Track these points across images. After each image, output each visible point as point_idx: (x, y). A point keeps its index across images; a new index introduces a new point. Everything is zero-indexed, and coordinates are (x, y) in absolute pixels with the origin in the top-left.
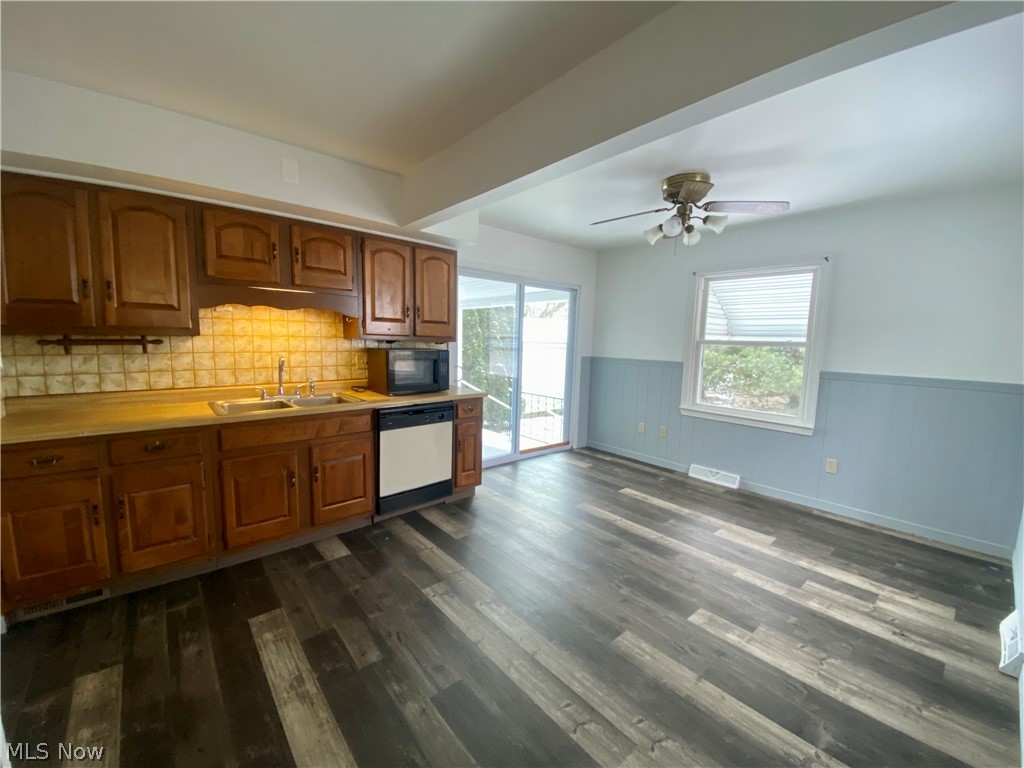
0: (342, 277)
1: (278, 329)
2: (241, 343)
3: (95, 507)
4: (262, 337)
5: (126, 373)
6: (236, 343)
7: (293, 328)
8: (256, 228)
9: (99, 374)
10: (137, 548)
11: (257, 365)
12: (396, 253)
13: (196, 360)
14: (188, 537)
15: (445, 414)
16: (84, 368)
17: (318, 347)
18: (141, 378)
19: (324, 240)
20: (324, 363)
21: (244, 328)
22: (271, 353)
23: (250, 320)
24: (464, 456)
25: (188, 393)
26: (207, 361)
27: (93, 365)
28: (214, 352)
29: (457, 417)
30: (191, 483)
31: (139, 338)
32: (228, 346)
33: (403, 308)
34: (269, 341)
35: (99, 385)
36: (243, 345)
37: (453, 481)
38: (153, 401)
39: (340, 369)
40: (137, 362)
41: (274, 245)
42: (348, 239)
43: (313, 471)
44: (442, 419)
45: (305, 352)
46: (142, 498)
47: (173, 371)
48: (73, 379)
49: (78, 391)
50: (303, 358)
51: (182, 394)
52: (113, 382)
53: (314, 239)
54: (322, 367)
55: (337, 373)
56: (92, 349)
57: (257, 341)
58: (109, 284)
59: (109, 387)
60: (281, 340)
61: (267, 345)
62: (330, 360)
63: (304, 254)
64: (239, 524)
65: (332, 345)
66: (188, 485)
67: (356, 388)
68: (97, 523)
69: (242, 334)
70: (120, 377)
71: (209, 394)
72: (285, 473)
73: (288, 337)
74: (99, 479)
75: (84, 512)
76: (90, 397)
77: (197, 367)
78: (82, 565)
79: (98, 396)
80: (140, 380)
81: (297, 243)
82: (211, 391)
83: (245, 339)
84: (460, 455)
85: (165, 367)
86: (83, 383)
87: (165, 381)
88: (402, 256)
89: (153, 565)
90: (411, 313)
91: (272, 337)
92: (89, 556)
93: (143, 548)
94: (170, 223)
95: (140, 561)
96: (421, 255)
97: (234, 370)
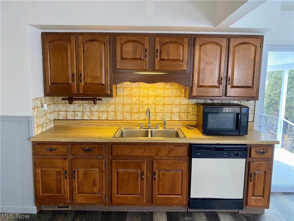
0: (181, 63)
1: (151, 93)
2: (134, 100)
3: (66, 172)
4: (144, 97)
5: (91, 112)
6: (132, 100)
7: (159, 92)
8: (138, 42)
9: (83, 112)
10: (79, 193)
11: (141, 111)
12: (216, 43)
13: (116, 108)
14: (97, 193)
15: (240, 153)
16: (78, 109)
17: (170, 102)
18: (96, 114)
19: (172, 42)
20: (173, 111)
21: (136, 92)
22: (147, 105)
23: (139, 88)
24: (254, 185)
25: (112, 122)
26: (120, 108)
27: (81, 109)
28: (123, 104)
29: (250, 156)
30: (99, 168)
31: (93, 98)
32: (129, 101)
33: (219, 79)
34: (147, 98)
35: (82, 117)
36: (135, 101)
37: (244, 201)
38: (99, 125)
39: (181, 114)
40: (95, 108)
41: (146, 49)
42: (186, 40)
43: (153, 174)
44: (237, 156)
45: (164, 105)
46: (81, 171)
47: (108, 112)
48: (75, 114)
49: (76, 118)
50: (162, 108)
51: (110, 123)
52: (87, 115)
53: (167, 43)
54: (172, 113)
55: (180, 117)
56: (81, 102)
57: (141, 99)
58: (81, 75)
59: (86, 118)
60: (152, 98)
61: (145, 101)
62: (176, 109)
63: (160, 52)
64: (118, 193)
65: (177, 101)
66: (98, 169)
67: (189, 127)
68: (66, 178)
69: (135, 95)
70: (89, 114)
71: (120, 124)
72: (139, 172)
73: (155, 97)
74: (68, 160)
75: (62, 173)
76: (79, 121)
77: (116, 111)
78: (61, 194)
79: (81, 121)
80: (96, 115)
81: (158, 47)
82: (121, 122)
83: (136, 97)
84: (251, 184)
85: (104, 110)
86: (78, 115)
87: (104, 116)
88: (220, 45)
89: (84, 202)
90: (224, 82)
91: (148, 97)
92: (63, 192)
93: (80, 193)
94: (103, 45)
95: (79, 199)
96: (233, 42)
97: (131, 113)
